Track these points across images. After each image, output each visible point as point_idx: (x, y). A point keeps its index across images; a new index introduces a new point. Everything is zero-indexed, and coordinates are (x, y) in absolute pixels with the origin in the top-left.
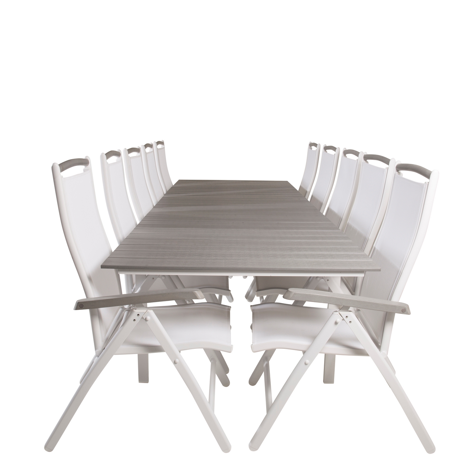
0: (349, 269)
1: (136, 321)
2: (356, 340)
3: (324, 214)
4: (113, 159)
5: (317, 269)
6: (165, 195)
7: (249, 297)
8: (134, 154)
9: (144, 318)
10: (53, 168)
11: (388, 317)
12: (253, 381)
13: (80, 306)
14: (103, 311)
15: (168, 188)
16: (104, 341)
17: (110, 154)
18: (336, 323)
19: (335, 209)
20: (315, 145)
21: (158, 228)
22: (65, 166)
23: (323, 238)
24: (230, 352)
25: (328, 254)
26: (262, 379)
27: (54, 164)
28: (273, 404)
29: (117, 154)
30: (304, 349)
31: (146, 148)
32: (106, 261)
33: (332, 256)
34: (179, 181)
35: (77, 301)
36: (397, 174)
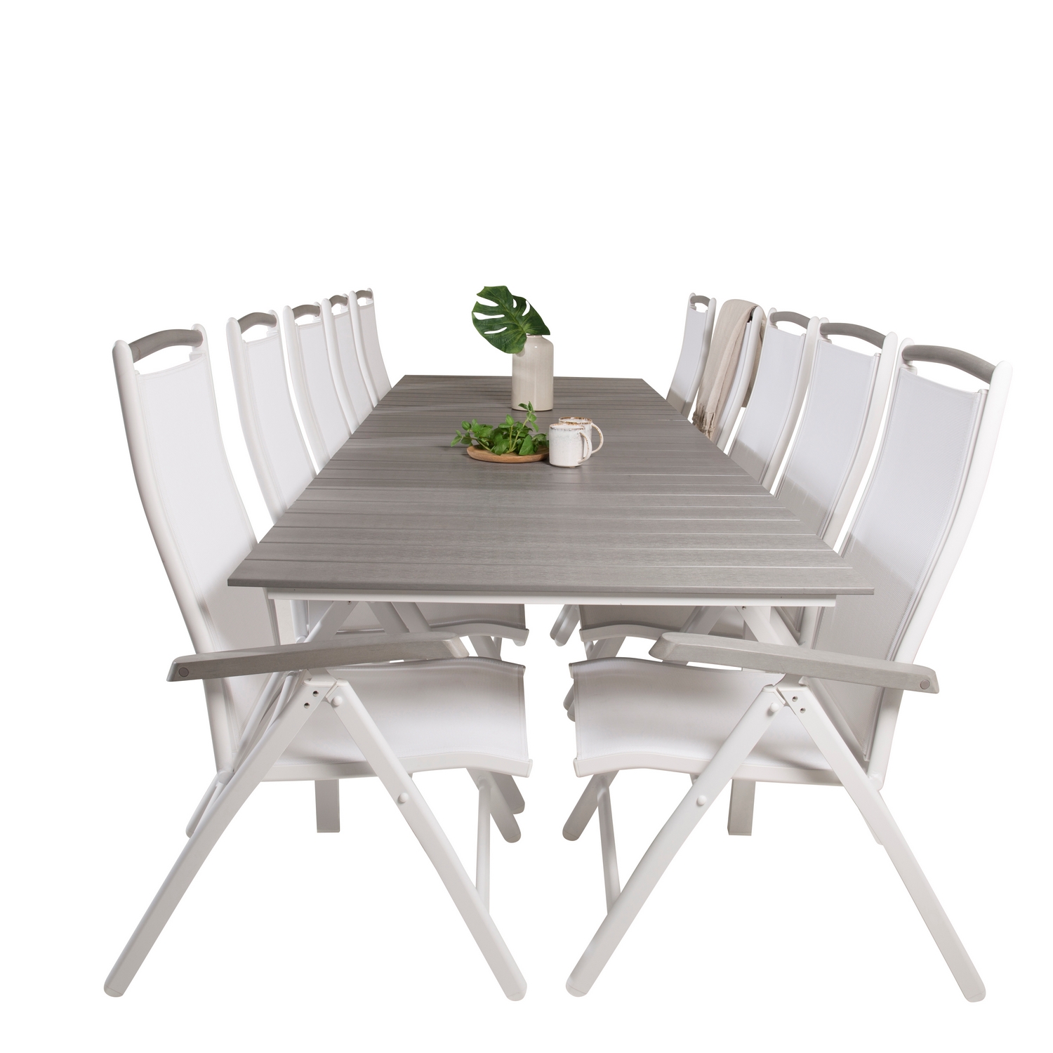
0: (802, 589)
1: (309, 707)
2: (813, 747)
3: (726, 451)
4: (258, 332)
5: (728, 589)
6: (374, 409)
7: (559, 635)
8: (307, 319)
9: (330, 700)
10: (114, 352)
11: (886, 699)
12: (572, 831)
13: (181, 671)
14: (235, 682)
15: (382, 393)
16: (238, 751)
17: (248, 321)
18: (770, 713)
19: (751, 442)
20: (705, 300)
21: (359, 488)
22: (144, 347)
23: (733, 513)
24: (526, 777)
25: (749, 551)
26: (593, 826)
27: (117, 343)
28: (621, 895)
29: (269, 320)
30: (696, 770)
31: (332, 305)
32: (240, 568)
33: (758, 558)
34: (406, 377)
35: (174, 661)
36: (906, 370)
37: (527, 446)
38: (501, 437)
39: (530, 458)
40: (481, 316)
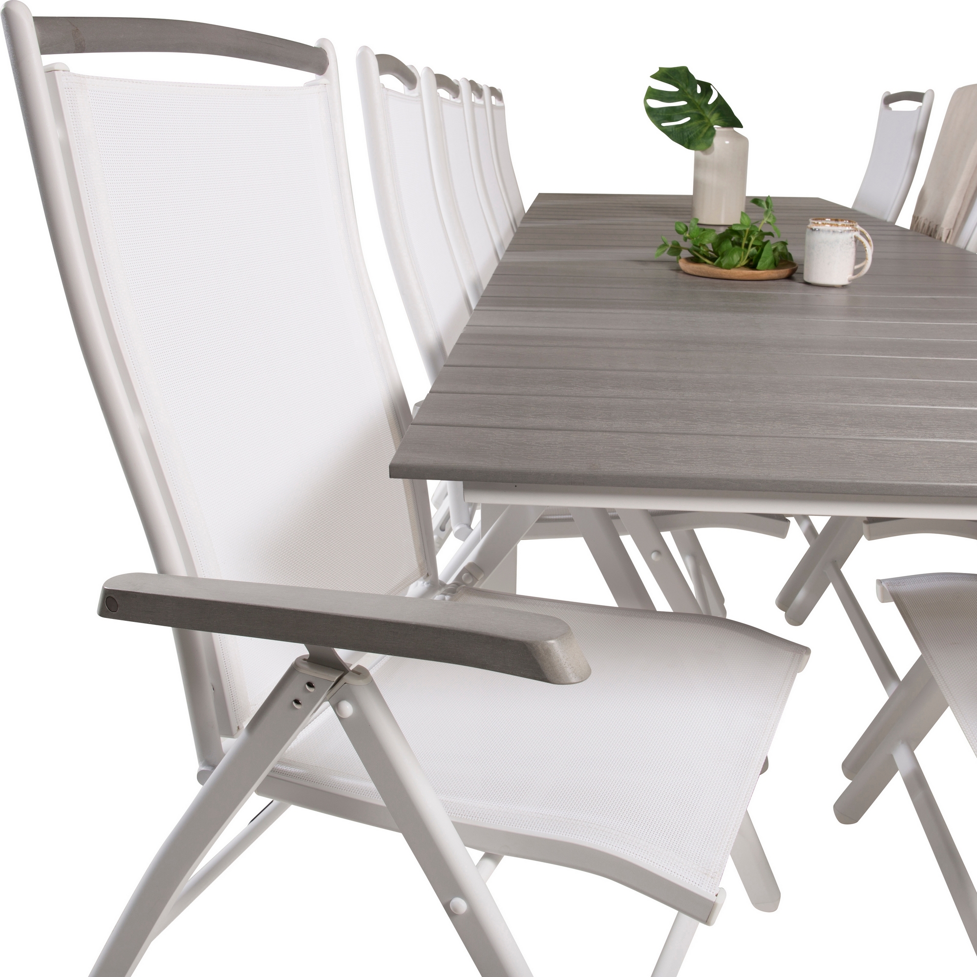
13: (109, 602)
29: (408, 77)
37: (767, 257)
38: (730, 244)
39: (774, 273)
40: (655, 104)
